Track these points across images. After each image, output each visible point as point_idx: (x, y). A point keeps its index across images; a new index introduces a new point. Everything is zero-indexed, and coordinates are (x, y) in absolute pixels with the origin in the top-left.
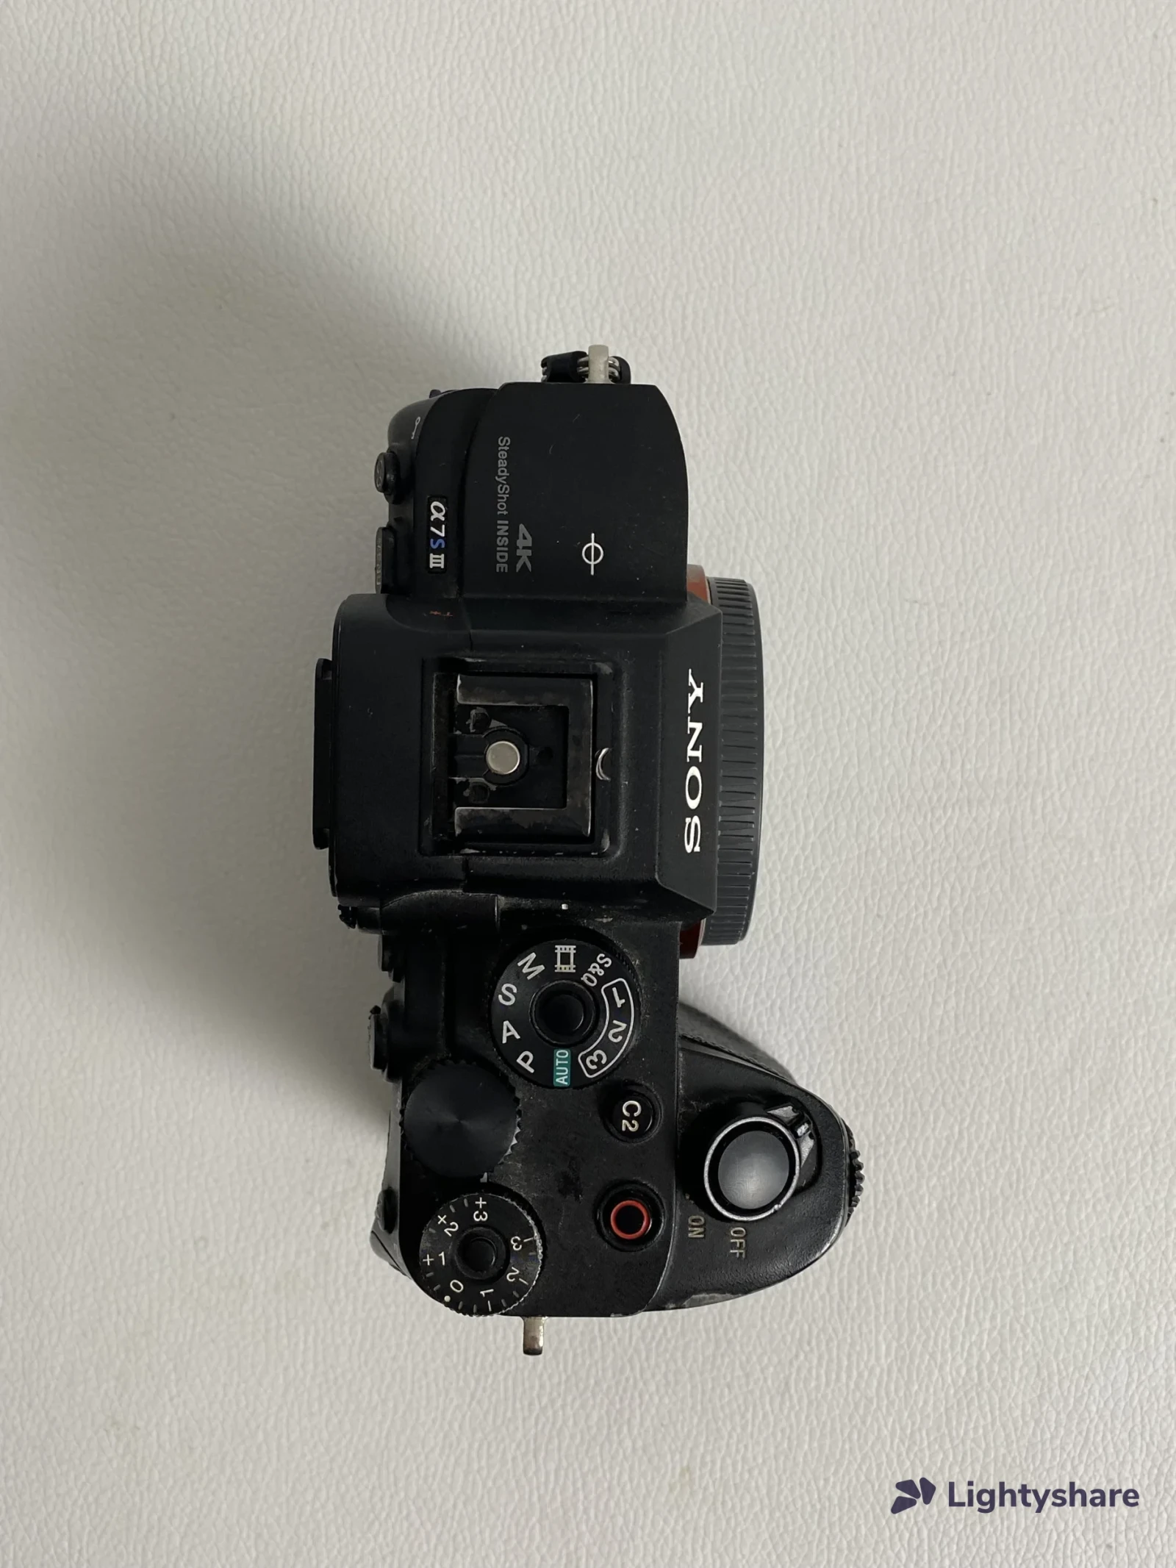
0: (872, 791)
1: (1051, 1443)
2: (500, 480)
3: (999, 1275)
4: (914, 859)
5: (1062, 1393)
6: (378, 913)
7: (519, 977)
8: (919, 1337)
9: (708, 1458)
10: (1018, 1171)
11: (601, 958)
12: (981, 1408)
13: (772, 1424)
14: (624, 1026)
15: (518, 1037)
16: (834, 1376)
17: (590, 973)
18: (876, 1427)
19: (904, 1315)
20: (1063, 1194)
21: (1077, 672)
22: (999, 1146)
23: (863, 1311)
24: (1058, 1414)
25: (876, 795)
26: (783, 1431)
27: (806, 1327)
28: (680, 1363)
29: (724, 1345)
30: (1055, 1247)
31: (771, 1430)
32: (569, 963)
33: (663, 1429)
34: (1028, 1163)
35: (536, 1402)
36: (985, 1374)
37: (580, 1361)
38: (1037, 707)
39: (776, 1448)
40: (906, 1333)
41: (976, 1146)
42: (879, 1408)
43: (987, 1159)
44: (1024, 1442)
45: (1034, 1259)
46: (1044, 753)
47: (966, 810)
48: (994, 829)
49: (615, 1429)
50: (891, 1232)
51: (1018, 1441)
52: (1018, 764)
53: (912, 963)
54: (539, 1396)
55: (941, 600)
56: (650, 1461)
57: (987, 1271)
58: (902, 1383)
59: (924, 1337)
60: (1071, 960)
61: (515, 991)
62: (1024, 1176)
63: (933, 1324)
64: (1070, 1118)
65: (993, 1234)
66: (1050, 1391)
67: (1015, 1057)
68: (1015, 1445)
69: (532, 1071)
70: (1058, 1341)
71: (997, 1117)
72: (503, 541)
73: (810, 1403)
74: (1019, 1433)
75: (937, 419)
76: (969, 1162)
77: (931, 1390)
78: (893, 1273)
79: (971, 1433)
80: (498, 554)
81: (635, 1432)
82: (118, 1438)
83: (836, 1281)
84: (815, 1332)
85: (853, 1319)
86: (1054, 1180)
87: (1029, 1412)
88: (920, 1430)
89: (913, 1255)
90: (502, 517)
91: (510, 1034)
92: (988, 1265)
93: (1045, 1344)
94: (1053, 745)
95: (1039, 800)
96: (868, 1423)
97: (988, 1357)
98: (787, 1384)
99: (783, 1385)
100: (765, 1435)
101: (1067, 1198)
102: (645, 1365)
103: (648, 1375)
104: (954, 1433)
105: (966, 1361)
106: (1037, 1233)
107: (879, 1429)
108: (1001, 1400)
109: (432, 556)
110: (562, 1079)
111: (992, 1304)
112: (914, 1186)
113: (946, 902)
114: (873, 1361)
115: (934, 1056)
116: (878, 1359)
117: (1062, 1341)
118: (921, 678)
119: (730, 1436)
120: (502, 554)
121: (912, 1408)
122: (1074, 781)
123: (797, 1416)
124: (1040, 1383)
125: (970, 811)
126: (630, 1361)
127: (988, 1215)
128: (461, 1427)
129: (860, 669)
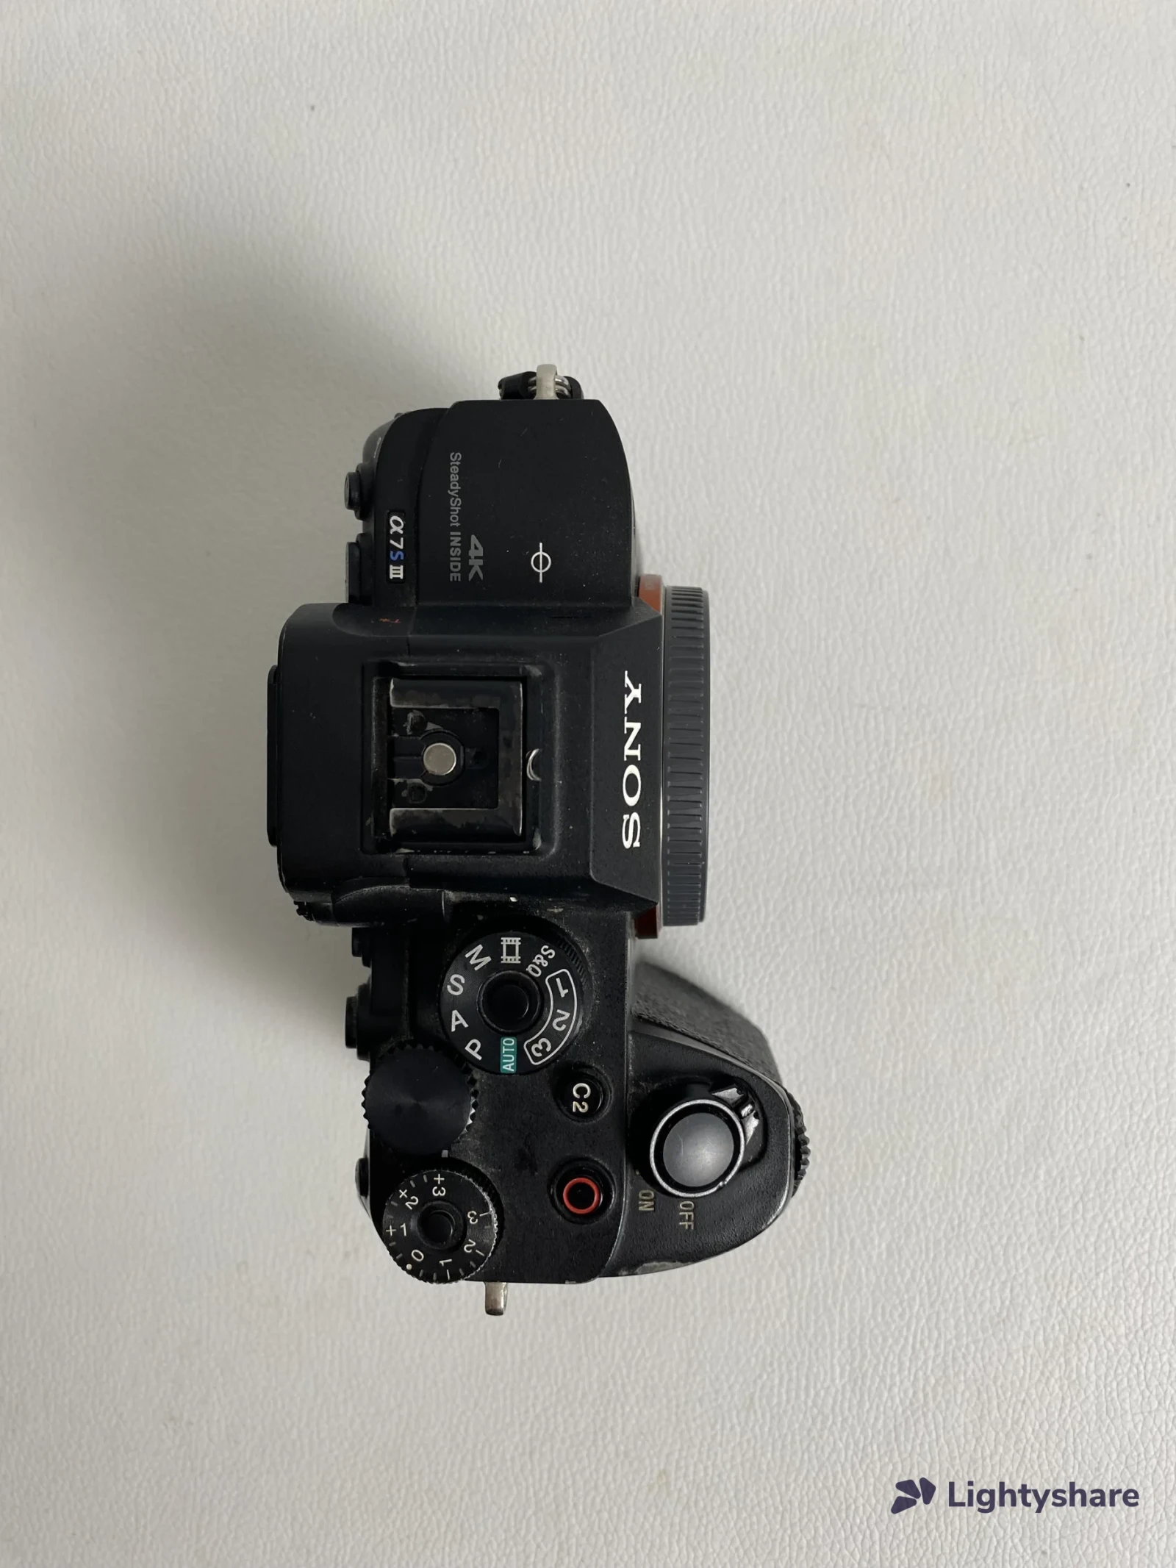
0: (825, 877)
1: (991, 1458)
2: (452, 493)
3: (942, 1309)
4: (865, 937)
5: (1001, 1416)
6: (331, 909)
7: (467, 968)
8: (870, 1362)
9: (682, 1463)
10: (960, 1217)
11: (545, 950)
12: (926, 1426)
13: (739, 1434)
14: (567, 1015)
15: (466, 1025)
16: (793, 1394)
17: (535, 964)
18: (831, 1440)
19: (857, 1341)
20: (1000, 1238)
21: (1012, 768)
22: (942, 1194)
23: (819, 1339)
24: (997, 1433)
25: (829, 879)
26: (748, 1441)
27: (768, 1351)
28: (656, 1379)
29: (695, 1365)
30: (993, 1285)
31: (738, 1440)
32: (514, 955)
33: (642, 1437)
34: (968, 1210)
35: (531, 1410)
36: (930, 1395)
37: (569, 1375)
38: (976, 800)
39: (743, 1456)
40: (858, 1357)
41: (921, 1193)
42: (834, 1423)
43: (931, 1206)
44: (966, 1457)
45: (974, 1295)
46: (983, 842)
47: (911, 893)
48: (938, 908)
49: (600, 1435)
50: (845, 1268)
51: (961, 1456)
52: (959, 853)
53: (863, 1030)
54: (534, 1405)
55: (887, 704)
56: (631, 1464)
57: (932, 1305)
58: (855, 1402)
59: (875, 1361)
60: (1008, 1029)
61: (463, 981)
62: (965, 1220)
63: (882, 1350)
64: (1007, 1170)
65: (938, 1271)
66: (989, 1413)
67: (957, 1115)
68: (958, 1461)
69: (480, 1058)
70: (997, 1368)
71: (941, 1169)
72: (455, 552)
73: (772, 1417)
74: (961, 1451)
75: (882, 542)
76: (916, 1208)
77: (882, 1409)
78: (847, 1305)
79: (918, 1449)
80: (452, 564)
81: (618, 1439)
82: (175, 1431)
83: (795, 1311)
84: (777, 1355)
85: (811, 1345)
86: (992, 1225)
87: (971, 1431)
88: (871, 1444)
89: (865, 1290)
90: (455, 529)
91: (458, 1023)
92: (933, 1299)
93: (985, 1371)
94: (991, 835)
95: (979, 884)
96: (825, 1438)
97: (933, 1381)
98: (752, 1399)
99: (748, 1401)
100: (732, 1444)
101: (1004, 1241)
102: (626, 1380)
103: (629, 1389)
104: (902, 1448)
105: (913, 1384)
106: (976, 1271)
107: (835, 1442)
108: (944, 1419)
109: (392, 567)
110: (509, 1066)
111: (935, 1334)
112: (865, 1228)
113: (895, 975)
114: (828, 1382)
115: (884, 1114)
116: (833, 1380)
117: (1001, 1368)
118: (869, 775)
119: (702, 1445)
120: (456, 564)
121: (864, 1424)
122: (1010, 866)
123: (761, 1428)
124: (980, 1407)
125: (915, 895)
126: (613, 1377)
127: (932, 1255)
128: (466, 1430)
129: (814, 766)
